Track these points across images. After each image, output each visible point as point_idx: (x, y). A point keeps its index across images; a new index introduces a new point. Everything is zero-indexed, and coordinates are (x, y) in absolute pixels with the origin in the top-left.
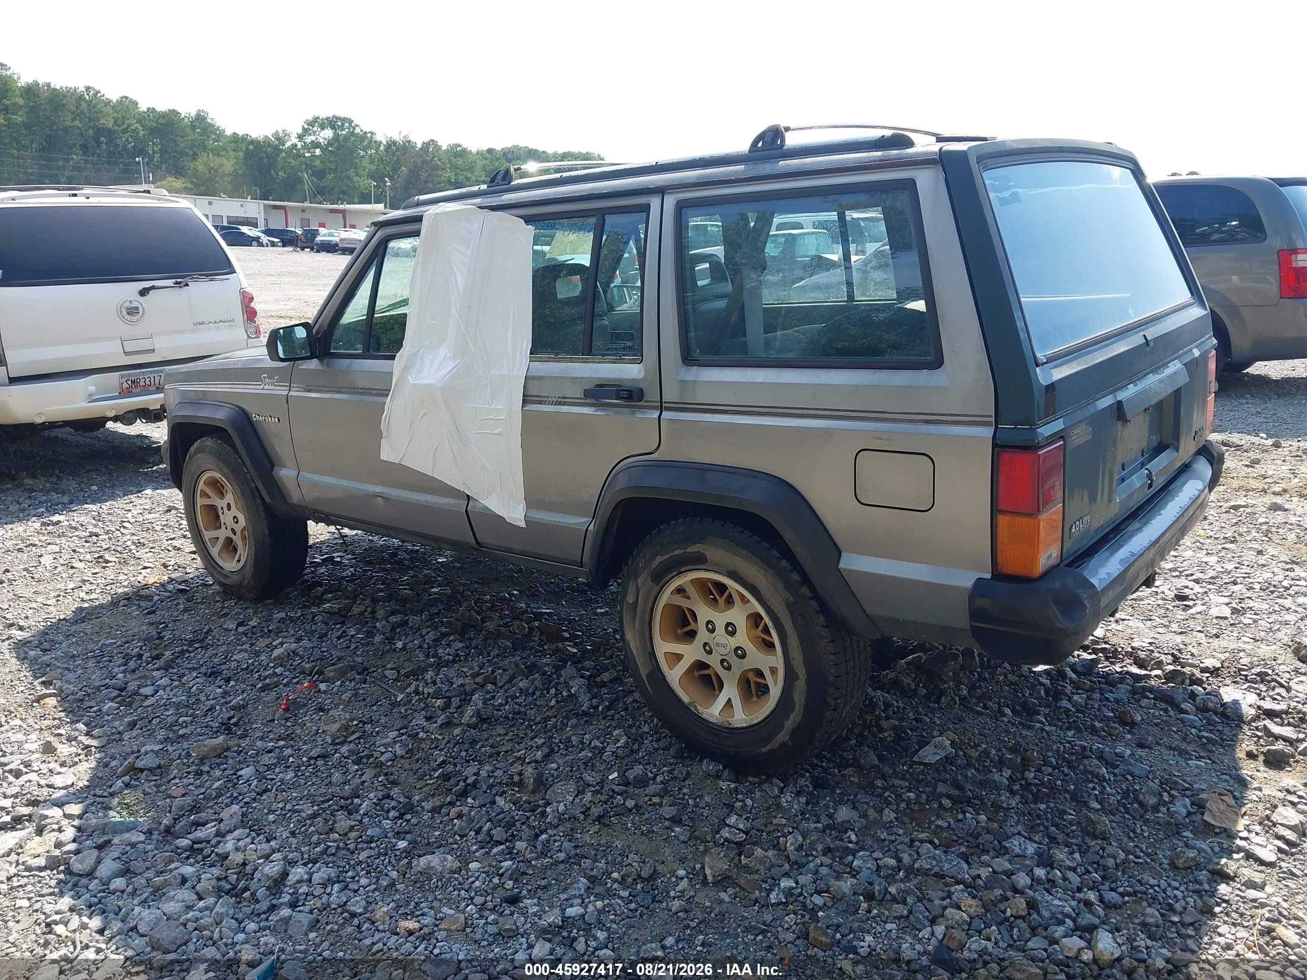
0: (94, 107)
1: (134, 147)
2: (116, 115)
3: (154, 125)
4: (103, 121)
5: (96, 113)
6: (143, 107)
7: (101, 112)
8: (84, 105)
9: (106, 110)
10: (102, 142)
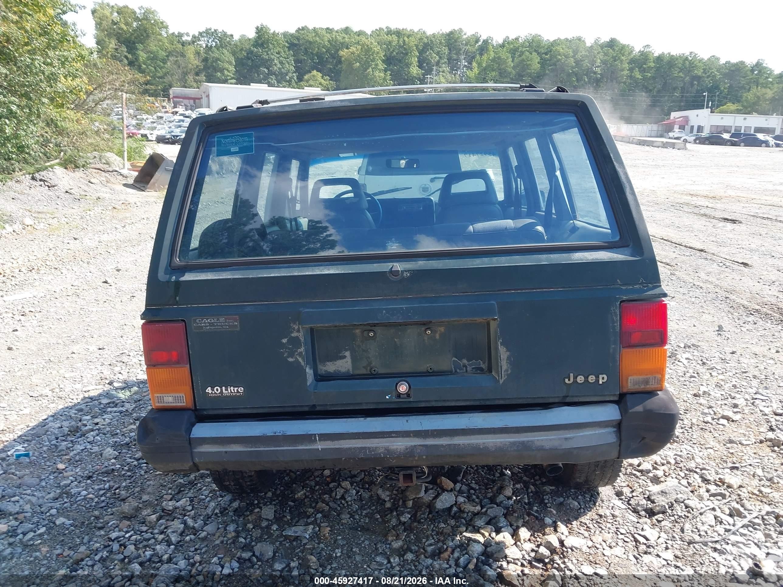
0: (693, 63)
1: (712, 86)
2: (705, 67)
3: (727, 71)
4: (696, 72)
5: (694, 67)
6: (722, 61)
7: (696, 66)
8: (687, 62)
9: (699, 64)
10: (695, 84)
